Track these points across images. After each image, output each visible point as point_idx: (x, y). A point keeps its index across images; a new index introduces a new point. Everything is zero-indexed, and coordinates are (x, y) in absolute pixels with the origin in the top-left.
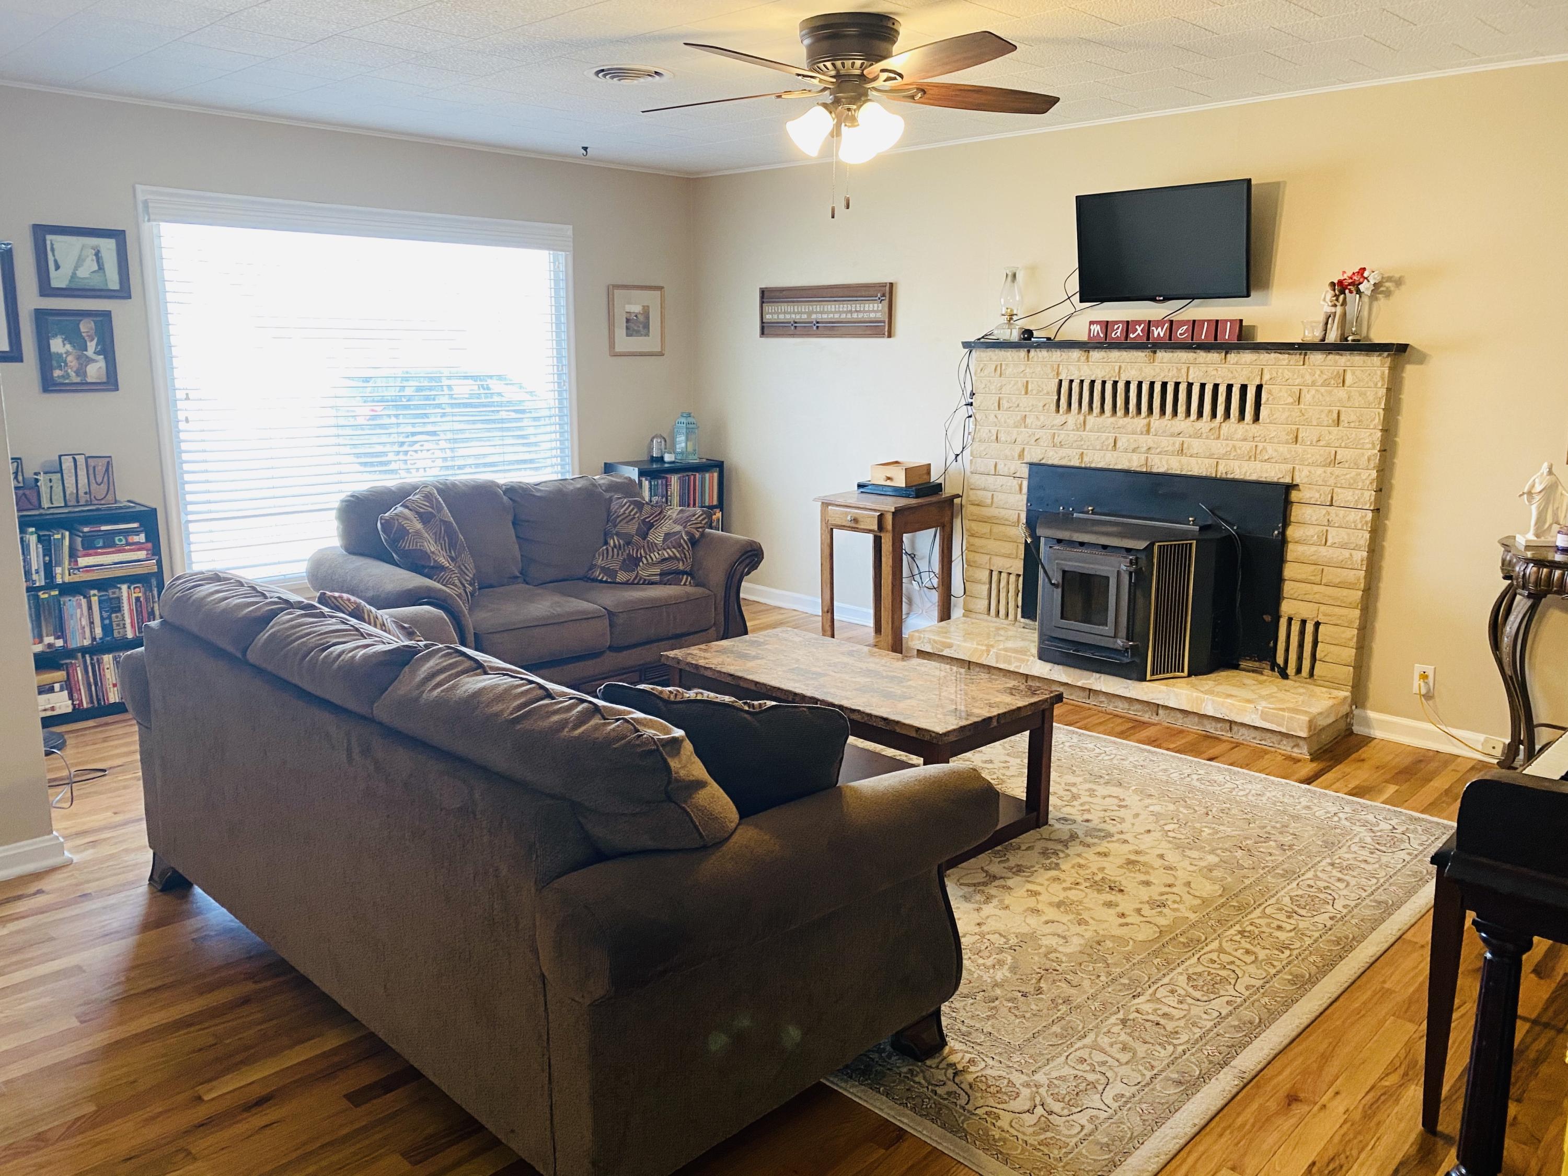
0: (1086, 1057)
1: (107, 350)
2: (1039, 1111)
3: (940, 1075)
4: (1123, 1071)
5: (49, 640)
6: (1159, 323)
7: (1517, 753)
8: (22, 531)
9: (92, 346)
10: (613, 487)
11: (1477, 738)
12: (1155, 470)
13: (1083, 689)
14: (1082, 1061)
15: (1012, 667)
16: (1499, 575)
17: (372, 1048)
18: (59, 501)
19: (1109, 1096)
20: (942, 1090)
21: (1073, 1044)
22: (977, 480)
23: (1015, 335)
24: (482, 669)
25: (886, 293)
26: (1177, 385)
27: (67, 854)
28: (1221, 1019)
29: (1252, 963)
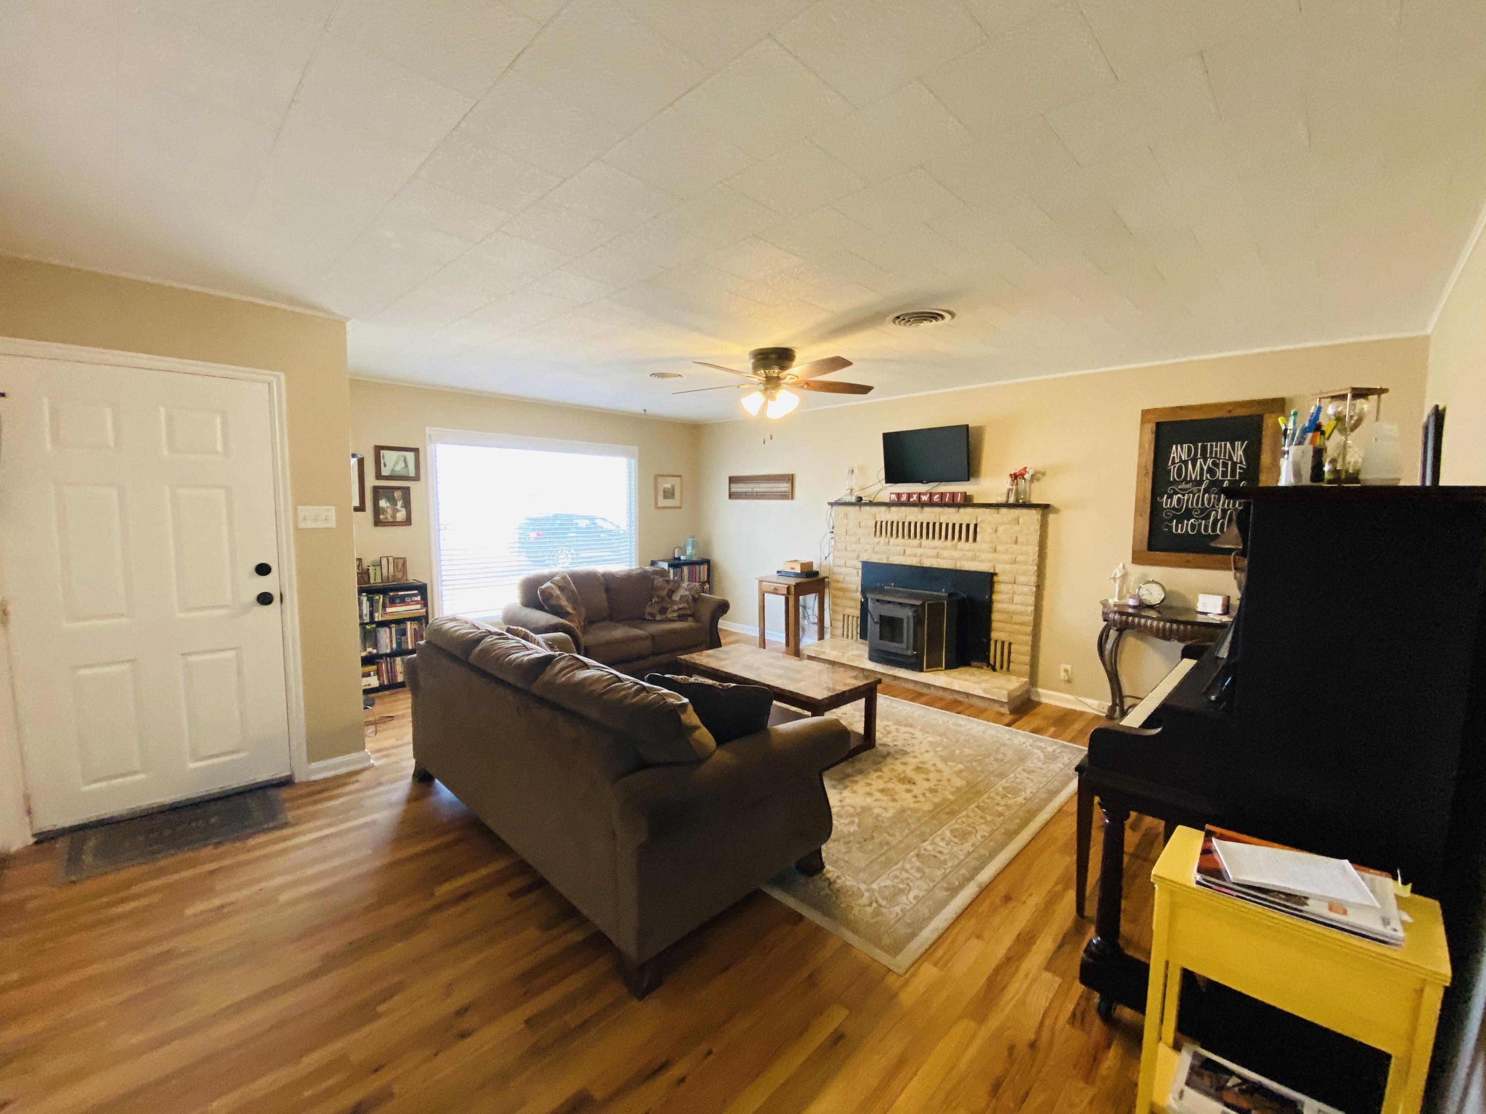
0: (898, 874)
1: (407, 505)
2: (874, 905)
3: (821, 885)
4: (918, 883)
5: (370, 650)
6: (925, 494)
7: (1115, 712)
8: (360, 594)
9: (400, 503)
10: (655, 573)
11: (1093, 703)
12: (925, 565)
14: (897, 877)
15: (855, 665)
16: (1101, 619)
17: (524, 867)
18: (379, 580)
19: (911, 896)
20: (822, 893)
21: (891, 867)
22: (836, 570)
23: (853, 500)
24: (586, 666)
25: (790, 479)
26: (934, 524)
27: (372, 761)
28: (969, 854)
29: (984, 823)
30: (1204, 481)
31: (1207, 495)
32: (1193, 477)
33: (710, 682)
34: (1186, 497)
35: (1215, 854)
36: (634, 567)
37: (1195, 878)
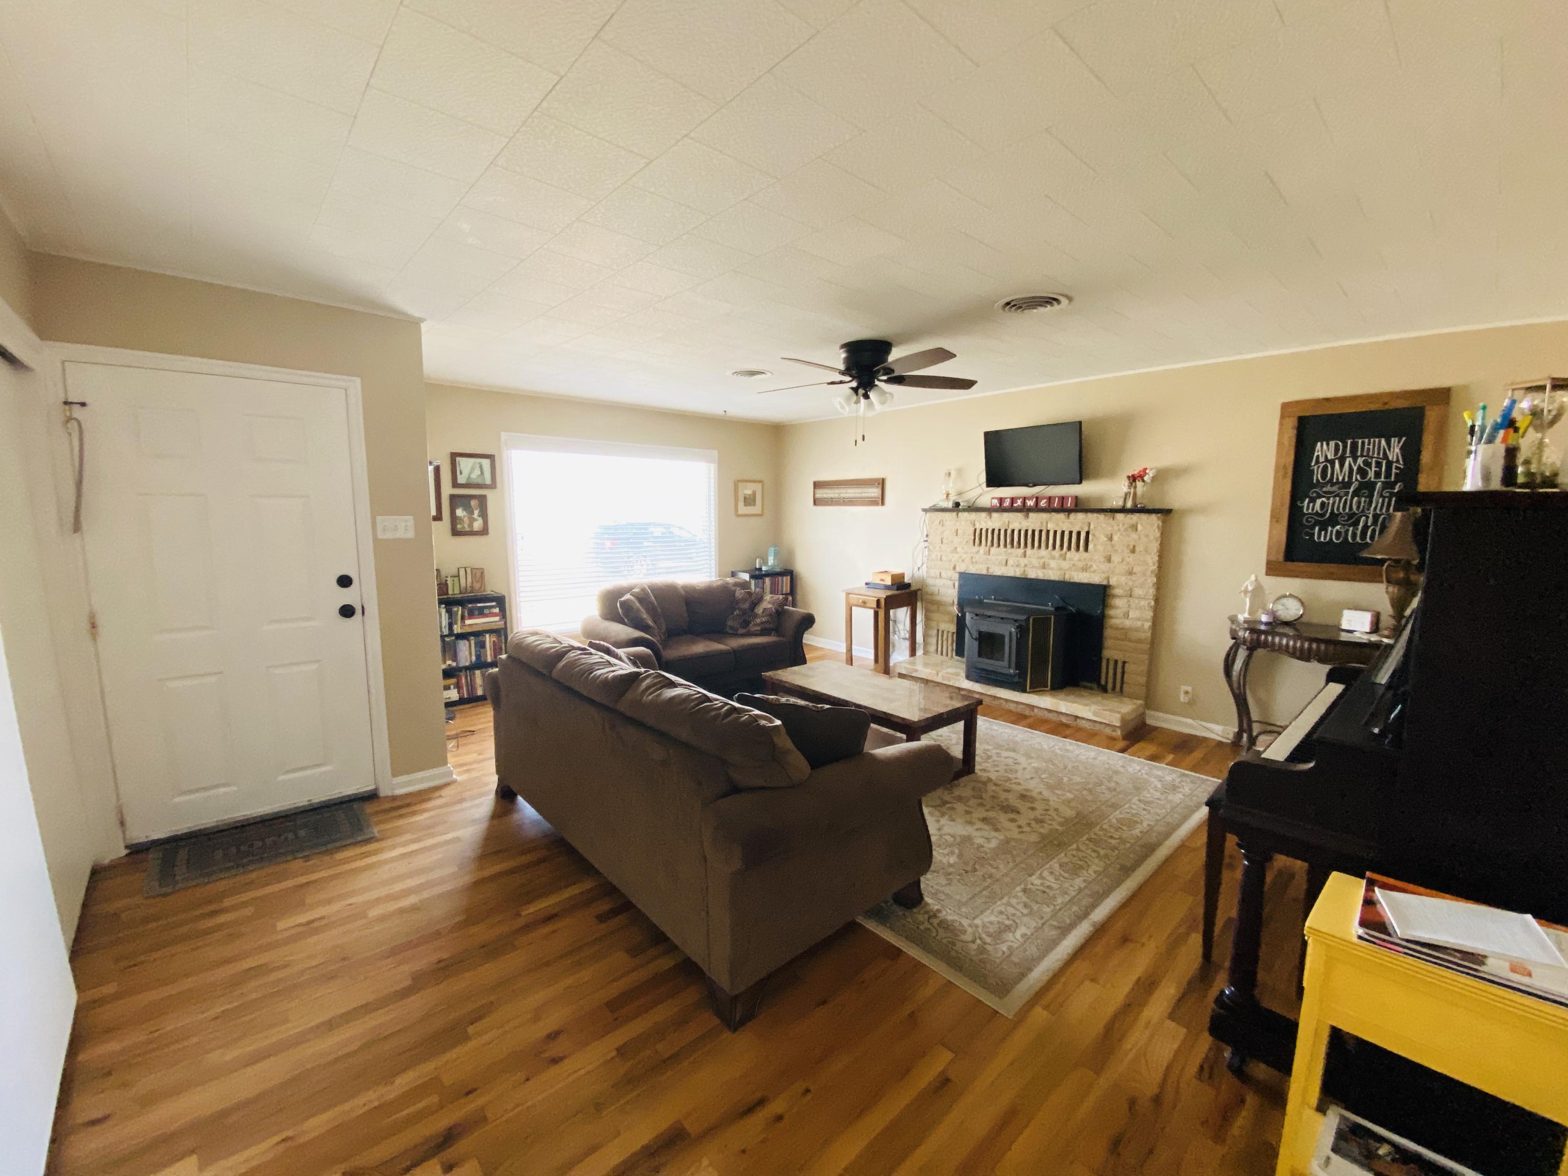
0: (1003, 910)
1: (484, 514)
2: (978, 941)
3: (921, 918)
4: (1025, 919)
5: (449, 662)
6: (1030, 498)
7: (1241, 737)
8: (439, 607)
9: (476, 513)
10: (736, 584)
11: (1218, 728)
12: (1029, 577)
13: (991, 696)
14: (1001, 913)
15: (951, 683)
16: (1228, 636)
17: (610, 890)
18: (457, 591)
19: (1018, 934)
20: (922, 927)
21: (995, 903)
22: (930, 581)
23: (950, 505)
24: (673, 685)
25: (882, 483)
26: (1041, 531)
27: (454, 776)
28: (1080, 890)
29: (1097, 857)
30: (1353, 483)
31: (1356, 499)
32: (1341, 478)
33: (802, 703)
34: (1331, 501)
35: (1378, 906)
36: (714, 579)
37: (1357, 932)
